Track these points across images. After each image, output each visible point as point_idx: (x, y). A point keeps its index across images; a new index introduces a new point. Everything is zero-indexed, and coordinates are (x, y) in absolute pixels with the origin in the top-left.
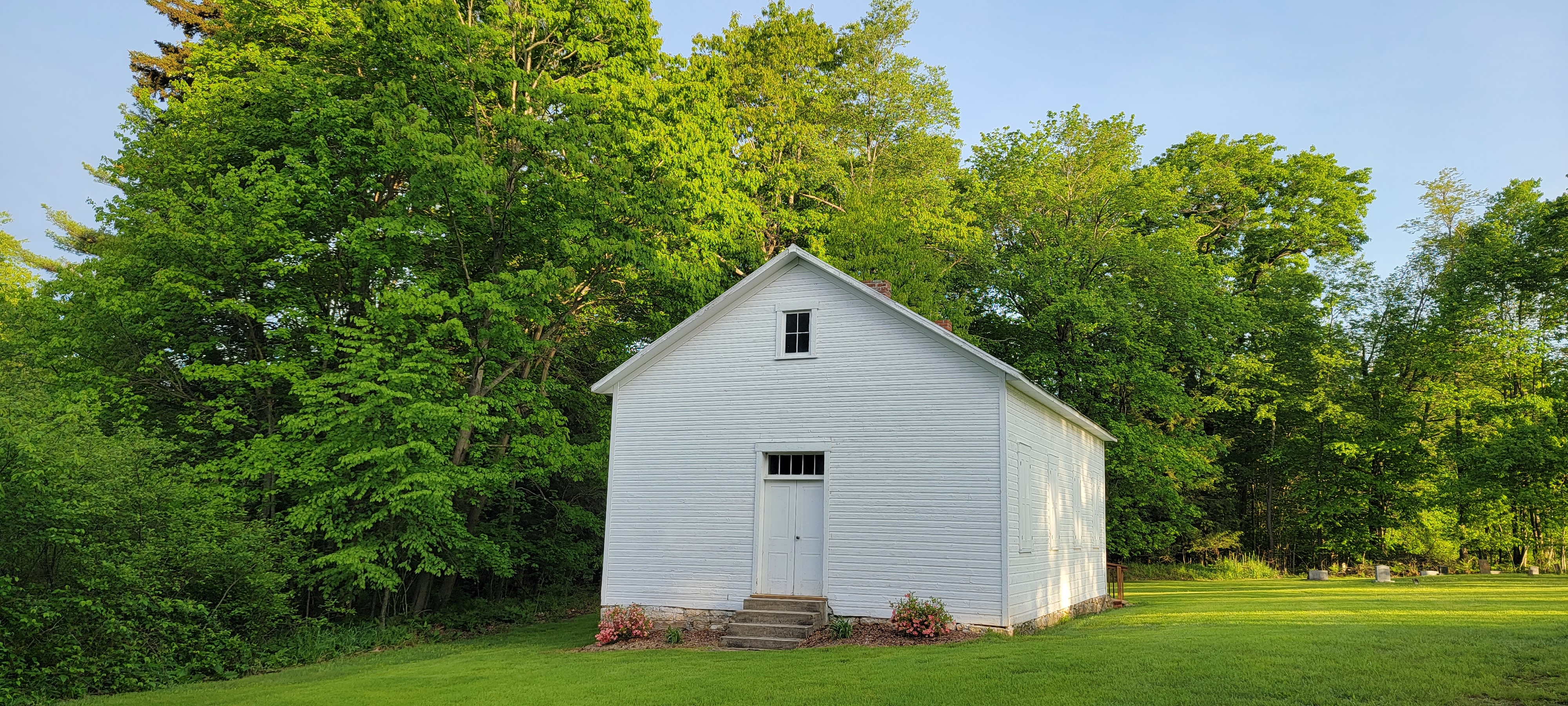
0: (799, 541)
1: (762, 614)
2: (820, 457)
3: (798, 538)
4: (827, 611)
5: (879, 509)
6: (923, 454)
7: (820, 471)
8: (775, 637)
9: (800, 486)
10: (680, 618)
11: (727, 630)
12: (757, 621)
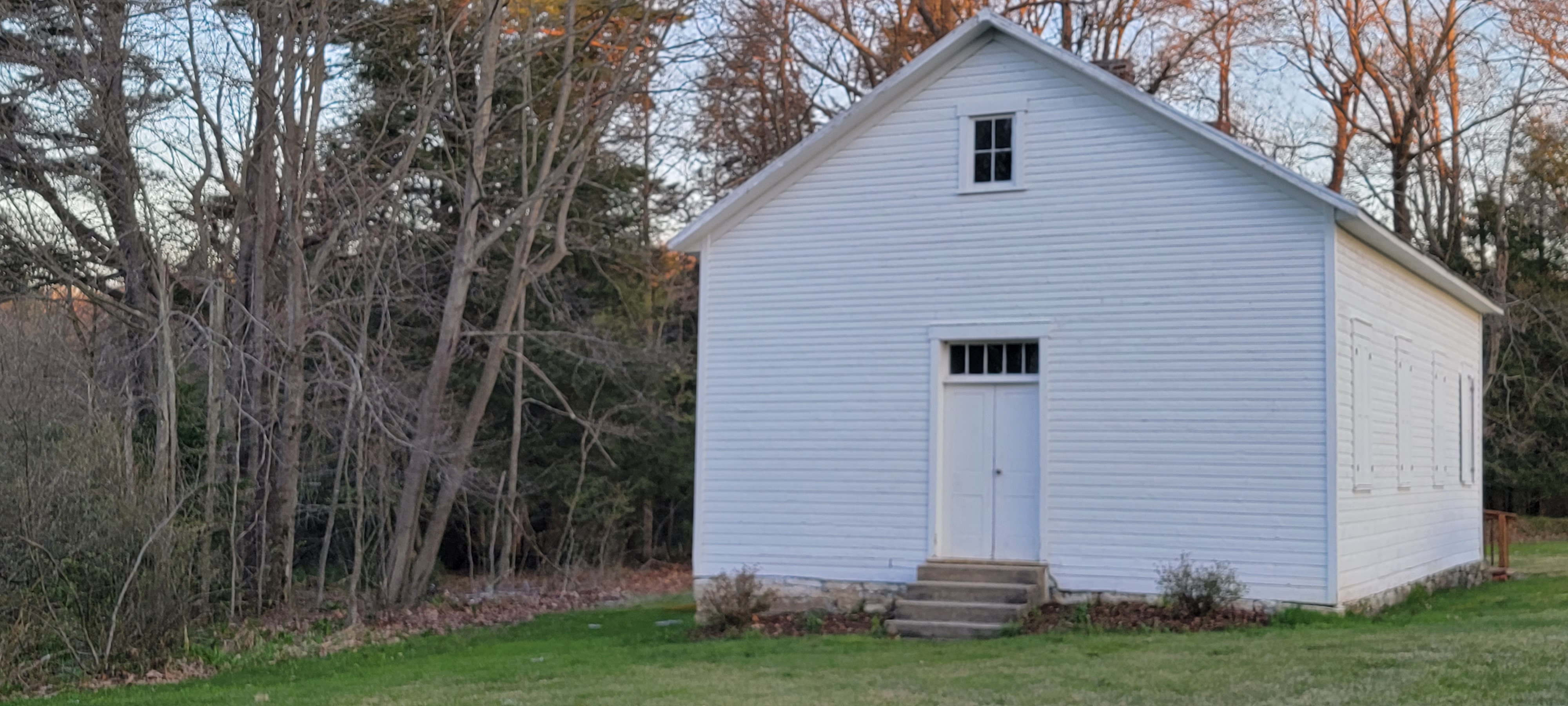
0: (999, 479)
1: (947, 589)
2: (1032, 348)
3: (999, 472)
4: (1048, 583)
7: (1033, 367)
8: (971, 620)
9: (1001, 391)
10: (816, 594)
11: (892, 612)
12: (940, 598)
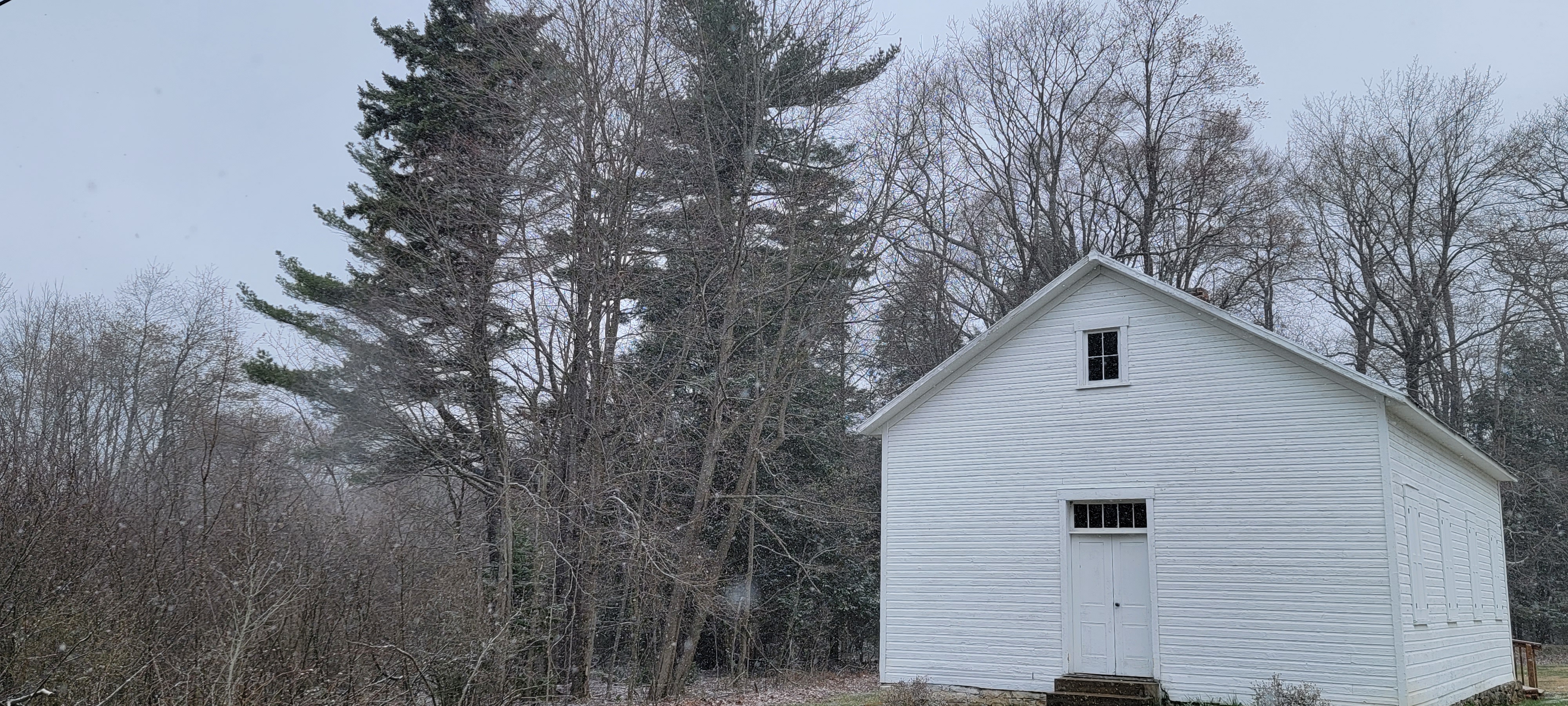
0: (1119, 609)
1: (1079, 698)
2: (1141, 507)
3: (1117, 605)
4: (1161, 695)
5: (1222, 570)
6: (1278, 501)
7: (1142, 522)
9: (1116, 544)
10: (974, 699)
